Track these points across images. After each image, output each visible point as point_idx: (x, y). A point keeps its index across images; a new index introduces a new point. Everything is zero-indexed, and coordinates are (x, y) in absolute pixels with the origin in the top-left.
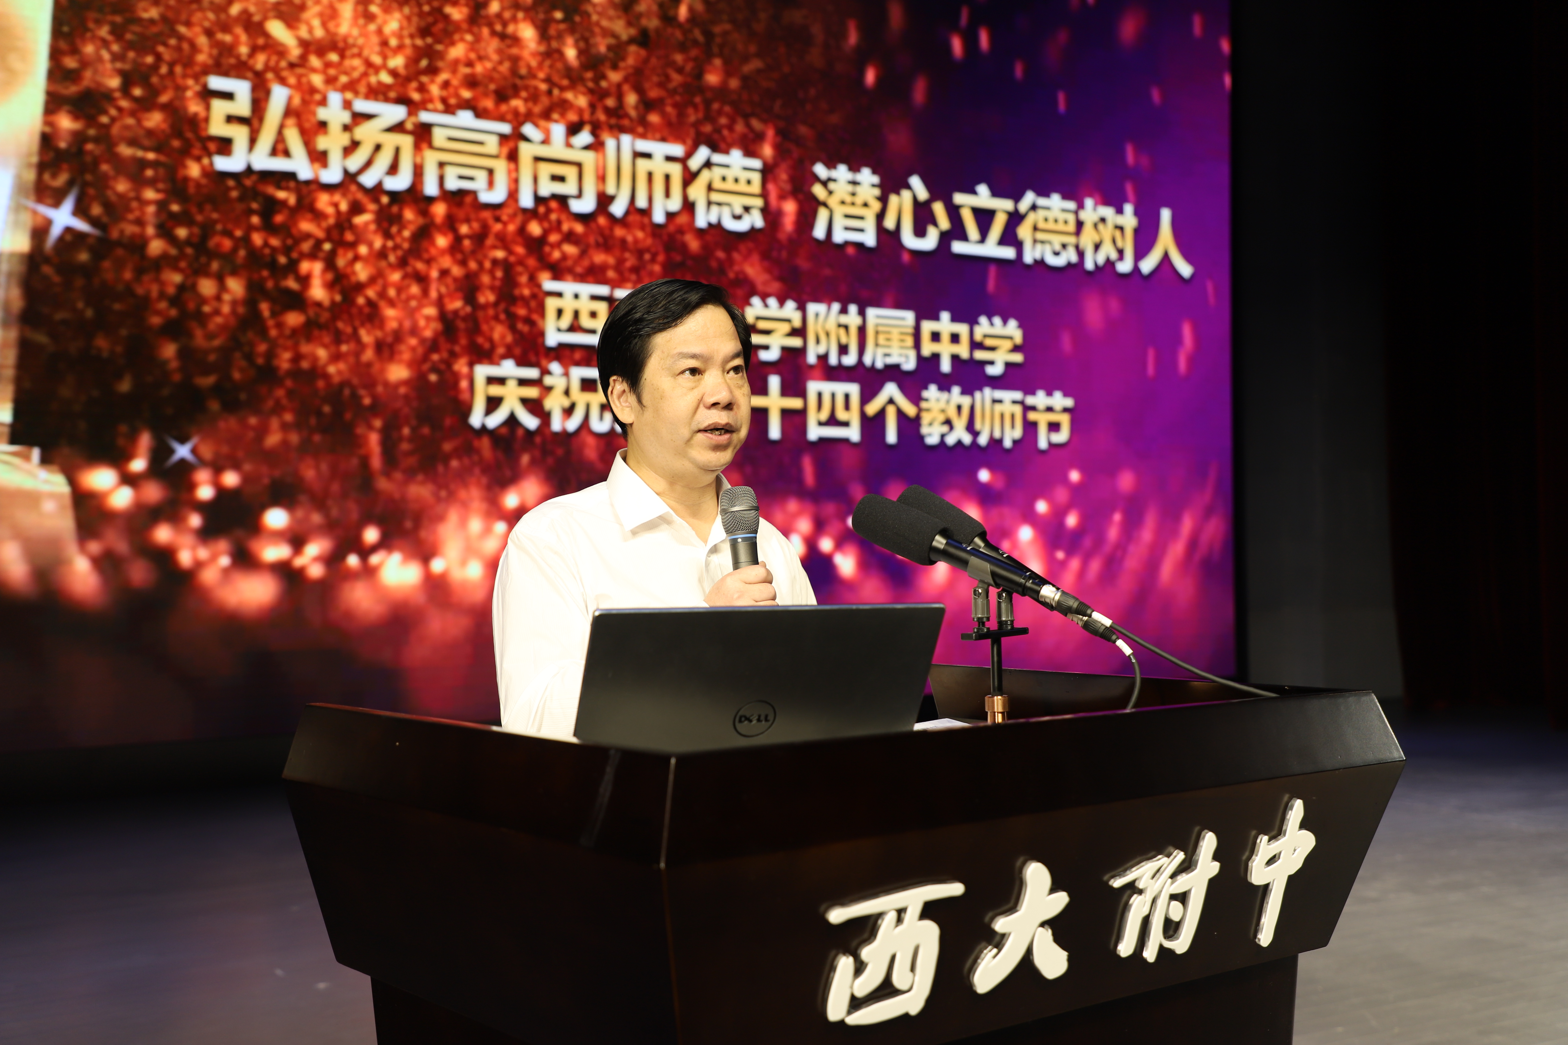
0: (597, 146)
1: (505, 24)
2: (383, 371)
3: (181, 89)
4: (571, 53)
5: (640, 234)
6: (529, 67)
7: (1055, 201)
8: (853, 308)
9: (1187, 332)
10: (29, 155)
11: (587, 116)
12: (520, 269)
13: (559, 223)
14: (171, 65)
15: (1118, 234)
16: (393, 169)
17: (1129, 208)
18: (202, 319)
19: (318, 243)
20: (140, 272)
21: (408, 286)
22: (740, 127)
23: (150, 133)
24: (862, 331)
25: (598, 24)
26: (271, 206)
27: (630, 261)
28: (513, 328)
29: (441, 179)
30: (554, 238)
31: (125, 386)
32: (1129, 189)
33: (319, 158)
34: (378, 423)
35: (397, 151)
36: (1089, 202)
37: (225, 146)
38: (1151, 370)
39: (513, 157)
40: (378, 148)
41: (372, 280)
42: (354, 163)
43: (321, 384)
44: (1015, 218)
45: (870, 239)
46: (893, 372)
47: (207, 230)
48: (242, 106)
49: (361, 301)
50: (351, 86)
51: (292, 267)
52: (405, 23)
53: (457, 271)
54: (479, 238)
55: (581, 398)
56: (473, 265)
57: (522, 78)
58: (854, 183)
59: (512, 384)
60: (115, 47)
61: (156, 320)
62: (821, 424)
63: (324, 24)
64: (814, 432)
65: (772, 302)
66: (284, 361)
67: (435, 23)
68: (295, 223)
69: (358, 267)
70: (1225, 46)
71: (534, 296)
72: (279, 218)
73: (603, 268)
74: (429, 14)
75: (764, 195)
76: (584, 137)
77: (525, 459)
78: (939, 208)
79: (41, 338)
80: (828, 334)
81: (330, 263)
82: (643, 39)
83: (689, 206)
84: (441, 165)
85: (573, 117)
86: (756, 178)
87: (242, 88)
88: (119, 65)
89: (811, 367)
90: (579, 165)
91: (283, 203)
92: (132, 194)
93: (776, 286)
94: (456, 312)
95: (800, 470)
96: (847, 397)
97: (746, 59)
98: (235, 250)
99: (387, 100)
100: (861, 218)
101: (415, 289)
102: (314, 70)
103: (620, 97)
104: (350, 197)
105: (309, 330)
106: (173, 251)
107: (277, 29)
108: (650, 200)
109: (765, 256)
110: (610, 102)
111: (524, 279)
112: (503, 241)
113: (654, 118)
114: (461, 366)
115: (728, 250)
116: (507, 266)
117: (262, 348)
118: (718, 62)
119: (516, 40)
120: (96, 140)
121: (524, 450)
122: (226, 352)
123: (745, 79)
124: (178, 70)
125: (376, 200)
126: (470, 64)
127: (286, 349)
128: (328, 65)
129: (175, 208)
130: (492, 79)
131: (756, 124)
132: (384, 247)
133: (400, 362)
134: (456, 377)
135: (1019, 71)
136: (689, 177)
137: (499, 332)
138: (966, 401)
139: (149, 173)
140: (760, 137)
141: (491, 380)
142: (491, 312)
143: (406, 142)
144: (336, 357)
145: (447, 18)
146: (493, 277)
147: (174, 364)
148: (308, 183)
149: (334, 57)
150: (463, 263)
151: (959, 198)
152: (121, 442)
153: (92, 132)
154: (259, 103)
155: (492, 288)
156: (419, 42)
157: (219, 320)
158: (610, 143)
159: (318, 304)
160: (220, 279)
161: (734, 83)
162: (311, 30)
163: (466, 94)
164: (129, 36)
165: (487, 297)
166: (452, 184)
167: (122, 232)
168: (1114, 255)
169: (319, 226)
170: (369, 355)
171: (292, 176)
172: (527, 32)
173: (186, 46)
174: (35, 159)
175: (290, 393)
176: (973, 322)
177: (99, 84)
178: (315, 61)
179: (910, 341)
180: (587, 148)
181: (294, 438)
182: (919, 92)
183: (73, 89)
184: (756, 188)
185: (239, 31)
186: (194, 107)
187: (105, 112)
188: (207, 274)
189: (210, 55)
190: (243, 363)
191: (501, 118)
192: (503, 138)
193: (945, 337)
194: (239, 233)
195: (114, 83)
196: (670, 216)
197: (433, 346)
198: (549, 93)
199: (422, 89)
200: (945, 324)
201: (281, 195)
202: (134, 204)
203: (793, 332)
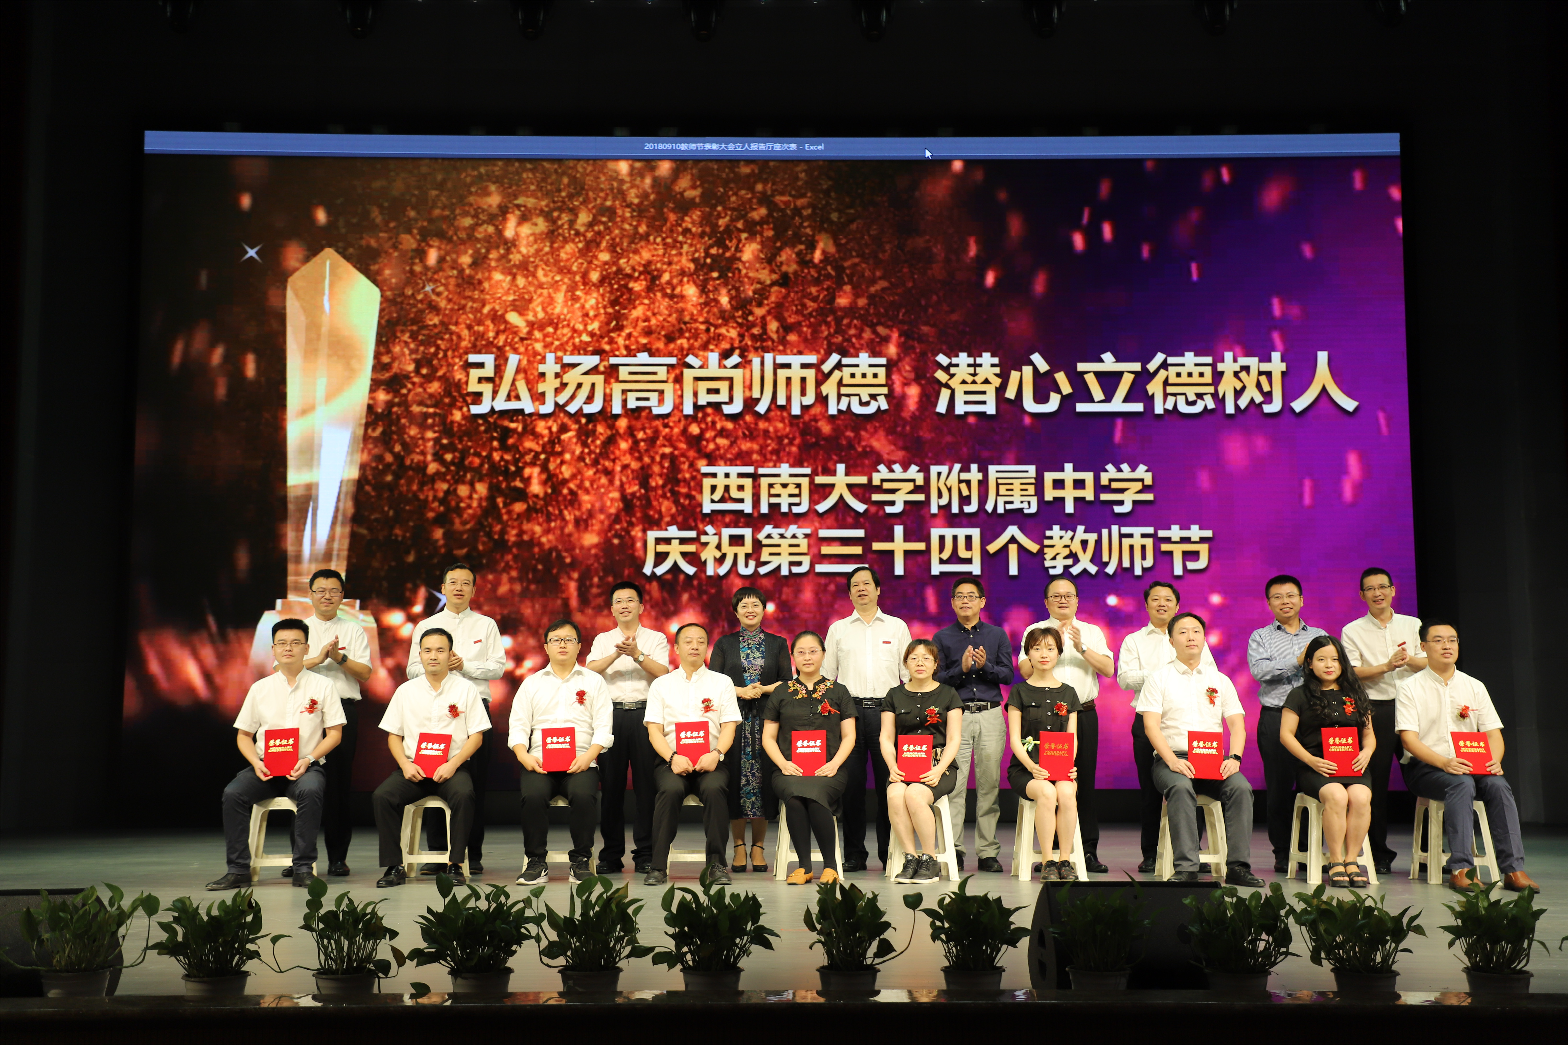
0: (745, 363)
1: (673, 289)
2: (579, 538)
3: (450, 365)
4: (724, 300)
5: (780, 425)
6: (692, 315)
7: (1189, 358)
8: (974, 467)
9: (1353, 461)
10: (361, 419)
11: (736, 344)
12: (682, 459)
13: (714, 423)
14: (445, 352)
15: (1263, 379)
16: (590, 399)
17: (1276, 356)
18: (459, 511)
19: (537, 454)
20: (422, 484)
21: (600, 478)
22: (867, 334)
23: (431, 396)
24: (983, 484)
25: (746, 276)
26: (507, 433)
27: (772, 445)
28: (676, 503)
29: (625, 402)
30: (709, 435)
31: (411, 558)
32: (1276, 337)
33: (539, 398)
34: (576, 575)
35: (593, 385)
36: (1228, 356)
37: (477, 397)
38: (1307, 500)
39: (679, 380)
40: (579, 386)
41: (574, 476)
42: (562, 399)
43: (536, 550)
44: (1143, 378)
45: (990, 409)
46: (1015, 516)
47: (464, 453)
48: (489, 371)
49: (565, 491)
50: (562, 347)
51: (519, 471)
52: (600, 300)
53: (635, 465)
54: (652, 441)
55: (730, 551)
56: (647, 460)
57: (685, 323)
58: (975, 365)
59: (675, 542)
60: (412, 346)
61: (431, 515)
62: (942, 562)
63: (544, 309)
64: (936, 569)
65: (897, 467)
66: (512, 535)
67: (621, 296)
68: (522, 444)
69: (564, 468)
70: (1396, 193)
71: (693, 478)
72: (511, 441)
73: (749, 453)
74: (617, 290)
75: (889, 384)
76: (735, 359)
77: (685, 597)
78: (1061, 377)
79: (363, 531)
80: (950, 490)
81: (544, 468)
82: (784, 281)
83: (822, 400)
84: (624, 392)
85: (725, 345)
86: (882, 372)
87: (489, 359)
88: (414, 356)
89: (934, 515)
90: (731, 380)
91: (515, 430)
92: (419, 436)
93: (900, 454)
94: (633, 494)
95: (923, 600)
96: (969, 539)
97: (873, 281)
98: (482, 465)
99: (586, 353)
100: (984, 393)
101: (604, 480)
102: (537, 340)
103: (764, 326)
104: (559, 422)
105: (529, 514)
106: (443, 470)
107: (513, 318)
108: (789, 399)
109: (890, 432)
110: (756, 331)
111: (685, 467)
112: (670, 440)
113: (792, 338)
114: (637, 532)
115: (856, 429)
116: (673, 458)
117: (498, 528)
118: (848, 288)
119: (682, 297)
120: (399, 405)
121: (685, 590)
122: (474, 532)
123: (872, 298)
124: (450, 353)
125: (578, 422)
126: (647, 320)
127: (513, 528)
128: (546, 336)
129: (445, 441)
130: (663, 327)
131: (881, 330)
132: (582, 452)
133: (593, 531)
134: (633, 540)
135: (1146, 252)
136: (822, 378)
137: (666, 506)
138: (1092, 537)
139: (430, 421)
140: (886, 340)
141: (658, 541)
142: (660, 492)
143: (599, 379)
144: (547, 531)
145: (630, 290)
146: (663, 467)
147: (441, 542)
148: (531, 415)
149: (550, 330)
150: (640, 459)
151: (1081, 367)
152: (408, 594)
153: (397, 400)
154: (499, 369)
155: (661, 475)
156: (610, 310)
157: (470, 511)
158: (756, 361)
159: (536, 496)
160: (472, 485)
161: (862, 302)
162: (535, 315)
163: (644, 341)
164: (420, 337)
165: (657, 481)
166: (632, 404)
167: (412, 460)
168: (1259, 399)
169: (538, 443)
170: (570, 528)
171: (521, 411)
172: (691, 291)
173: (454, 338)
174: (364, 421)
175: (516, 558)
176: (1098, 470)
177: (401, 369)
178: (537, 334)
179: (1031, 490)
180: (736, 367)
181: (518, 588)
182: (1039, 285)
183: (387, 375)
184: (882, 379)
185: (488, 322)
186: (459, 375)
187: (405, 386)
188: (463, 483)
189: (470, 341)
190: (485, 539)
191: (670, 355)
192: (670, 367)
193: (1069, 484)
194: (484, 454)
195: (411, 367)
196: (804, 408)
197: (617, 519)
198: (708, 330)
199: (611, 341)
200: (1069, 473)
201: (513, 425)
202: (420, 442)
203: (917, 490)
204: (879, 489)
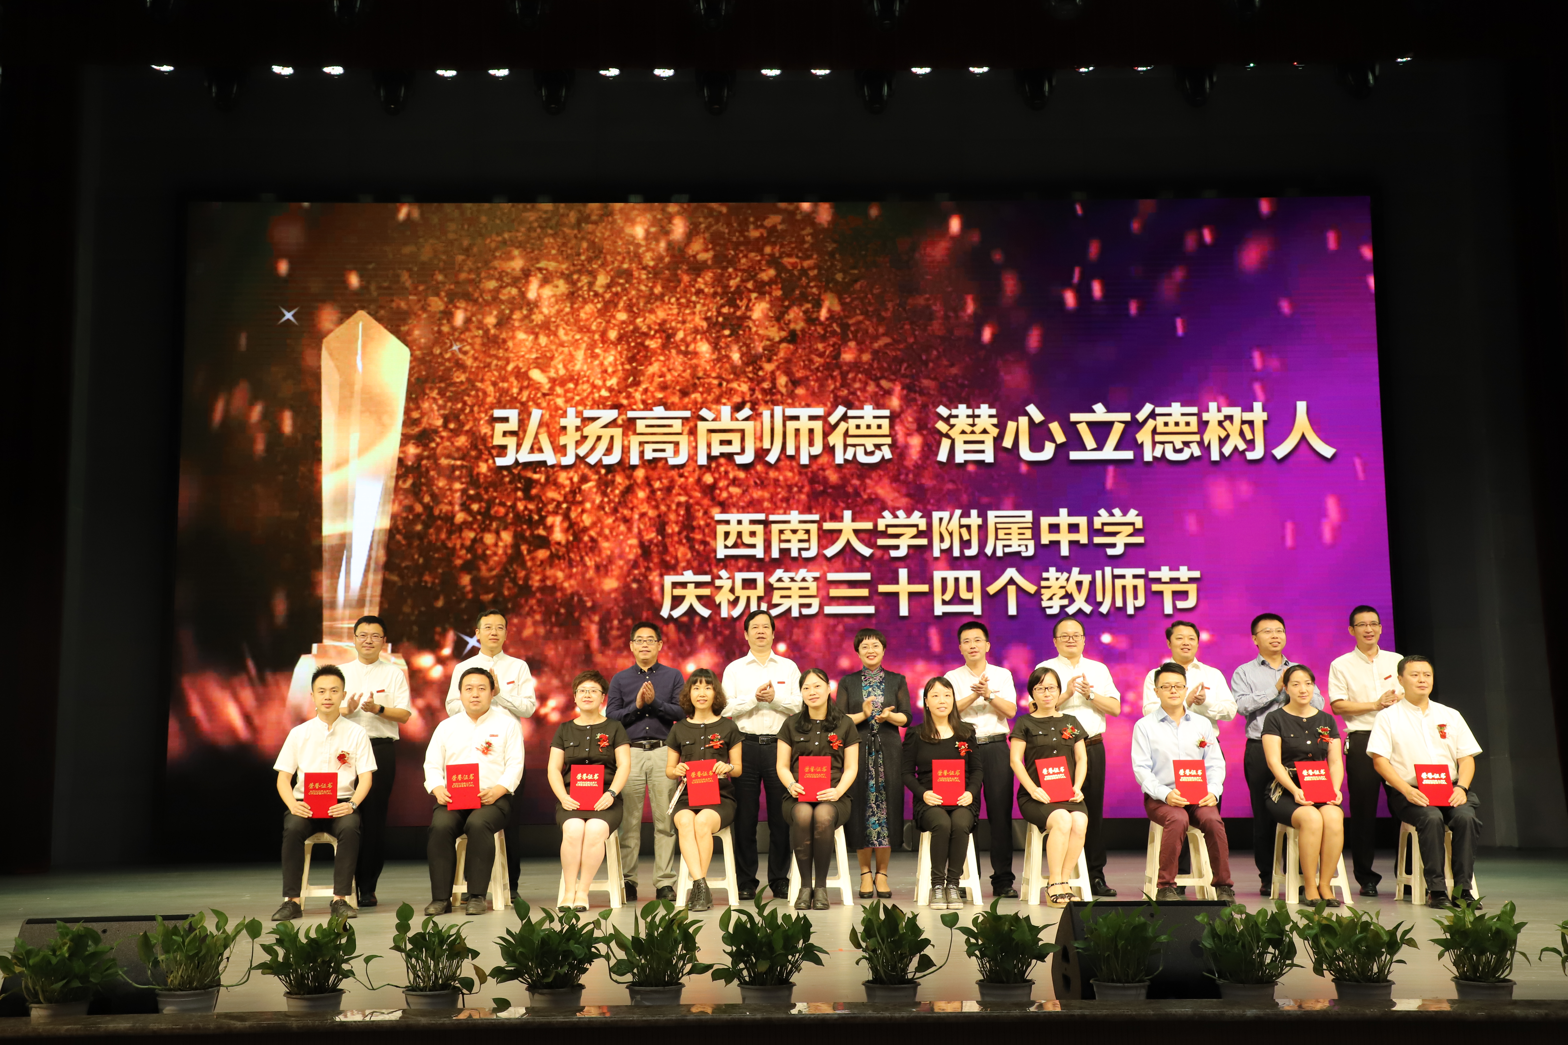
0: (756, 416)
1: (687, 346)
2: (600, 583)
3: (477, 420)
4: (736, 356)
5: (789, 474)
6: (705, 370)
7: (1176, 408)
8: (974, 513)
9: (1332, 506)
10: (392, 471)
11: (747, 398)
12: (697, 507)
13: (726, 473)
14: (472, 407)
15: (1246, 428)
16: (609, 451)
17: (1258, 406)
18: (485, 558)
19: (559, 504)
20: (450, 533)
21: (619, 526)
22: (871, 388)
23: (458, 449)
24: (983, 529)
25: (756, 333)
26: (530, 483)
27: (782, 493)
28: (692, 548)
29: (642, 453)
30: (722, 484)
31: (440, 603)
32: (1257, 388)
33: (561, 450)
34: (596, 618)
35: (612, 438)
36: (1213, 406)
37: (502, 450)
38: (1289, 542)
39: (693, 432)
40: (599, 438)
41: (594, 524)
42: (582, 452)
43: (559, 594)
44: (1133, 426)
45: (989, 457)
46: (1013, 559)
47: (490, 503)
48: (513, 425)
49: (586, 538)
50: (582, 402)
51: (542, 519)
52: (618, 357)
53: (652, 513)
54: (668, 490)
55: (743, 594)
56: (663, 508)
57: (699, 378)
58: (974, 416)
59: (691, 586)
60: (440, 402)
61: (459, 562)
62: (944, 603)
63: (565, 366)
64: (939, 609)
65: (901, 513)
66: (536, 581)
67: (638, 353)
68: (544, 494)
69: (585, 516)
70: (1367, 253)
71: (708, 525)
72: (534, 491)
73: (760, 501)
74: (634, 347)
75: (892, 435)
76: (746, 412)
77: (701, 638)
78: (1055, 427)
79: (395, 578)
80: (951, 534)
81: (566, 516)
82: (792, 338)
83: (829, 450)
84: (641, 444)
85: (737, 399)
86: (885, 423)
87: (513, 414)
88: (442, 412)
89: (937, 559)
90: (742, 432)
91: (537, 481)
92: (447, 487)
93: (904, 501)
94: (651, 541)
95: (927, 640)
96: (969, 580)
97: (876, 338)
98: (507, 514)
99: (605, 408)
100: (982, 442)
101: (623, 528)
102: (558, 396)
103: (774, 381)
104: (580, 473)
105: (553, 560)
106: (470, 519)
107: (536, 375)
108: (798, 449)
109: (895, 479)
110: (766, 385)
111: (700, 514)
112: (685, 490)
113: (800, 391)
114: (654, 577)
115: (862, 477)
116: (688, 507)
117: (522, 574)
118: (852, 344)
119: (696, 354)
120: (428, 458)
121: (700, 631)
122: (499, 578)
123: (875, 353)
124: (476, 409)
125: (598, 473)
126: (662, 375)
127: (537, 573)
128: (567, 391)
129: (472, 492)
130: (678, 383)
131: (884, 383)
132: (602, 501)
133: (612, 576)
134: (651, 584)
135: (1133, 308)
136: (829, 430)
137: (682, 552)
138: (1086, 579)
139: (457, 473)
140: (888, 393)
141: (675, 585)
142: (676, 538)
143: (617, 432)
144: (569, 577)
145: (647, 348)
146: (679, 515)
147: (469, 588)
148: (553, 466)
149: (571, 385)
150: (657, 507)
151: (1074, 417)
152: (437, 637)
153: (426, 453)
154: (523, 423)
155: (677, 523)
156: (627, 367)
157: (496, 558)
158: (766, 414)
159: (559, 543)
160: (497, 533)
161: (866, 357)
162: (557, 372)
163: (660, 395)
164: (448, 394)
165: (673, 528)
166: (649, 455)
167: (441, 511)
168: (1242, 446)
169: (559, 493)
170: (591, 573)
171: (544, 463)
172: (704, 348)
173: (480, 394)
174: (395, 474)
175: (539, 602)
176: (1091, 514)
177: (430, 425)
178: (559, 390)
179: (1028, 534)
180: (747, 419)
181: (542, 631)
182: (1034, 340)
183: (417, 430)
184: (886, 430)
185: (512, 379)
186: (485, 430)
187: (434, 440)
188: (489, 531)
189: (495, 397)
190: (510, 585)
191: (685, 408)
192: (685, 420)
193: (1064, 528)
194: (509, 504)
195: (439, 422)
196: (813, 458)
197: (635, 565)
198: (720, 385)
199: (629, 396)
200: (1064, 518)
201: (536, 476)
202: (448, 493)
203: (920, 534)
204: (884, 534)
